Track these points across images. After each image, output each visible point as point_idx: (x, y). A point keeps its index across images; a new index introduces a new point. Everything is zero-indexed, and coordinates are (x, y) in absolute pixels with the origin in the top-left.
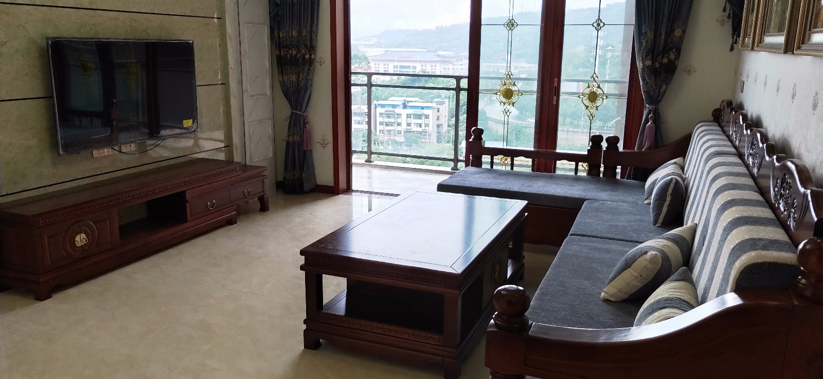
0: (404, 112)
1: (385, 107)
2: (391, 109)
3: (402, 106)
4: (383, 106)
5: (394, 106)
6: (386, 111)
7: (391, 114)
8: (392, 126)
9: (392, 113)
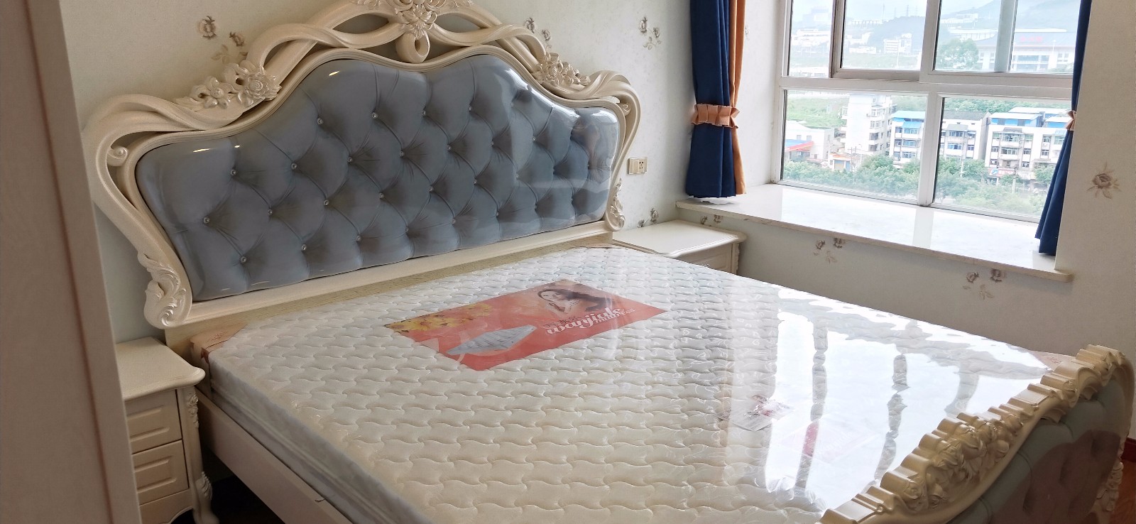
0: (1039, 133)
1: (1003, 124)
2: (1015, 127)
3: (1035, 122)
4: (1001, 121)
5: (1022, 122)
6: (1005, 130)
7: (1014, 135)
8: (1014, 153)
9: (1016, 133)
